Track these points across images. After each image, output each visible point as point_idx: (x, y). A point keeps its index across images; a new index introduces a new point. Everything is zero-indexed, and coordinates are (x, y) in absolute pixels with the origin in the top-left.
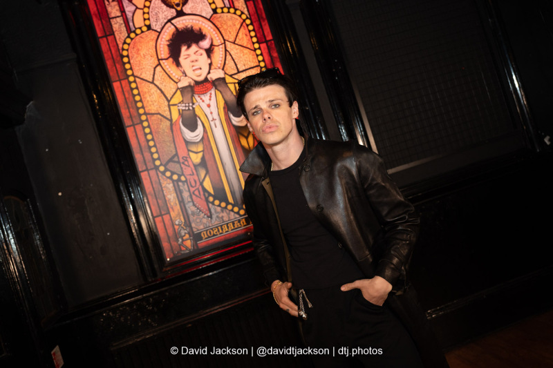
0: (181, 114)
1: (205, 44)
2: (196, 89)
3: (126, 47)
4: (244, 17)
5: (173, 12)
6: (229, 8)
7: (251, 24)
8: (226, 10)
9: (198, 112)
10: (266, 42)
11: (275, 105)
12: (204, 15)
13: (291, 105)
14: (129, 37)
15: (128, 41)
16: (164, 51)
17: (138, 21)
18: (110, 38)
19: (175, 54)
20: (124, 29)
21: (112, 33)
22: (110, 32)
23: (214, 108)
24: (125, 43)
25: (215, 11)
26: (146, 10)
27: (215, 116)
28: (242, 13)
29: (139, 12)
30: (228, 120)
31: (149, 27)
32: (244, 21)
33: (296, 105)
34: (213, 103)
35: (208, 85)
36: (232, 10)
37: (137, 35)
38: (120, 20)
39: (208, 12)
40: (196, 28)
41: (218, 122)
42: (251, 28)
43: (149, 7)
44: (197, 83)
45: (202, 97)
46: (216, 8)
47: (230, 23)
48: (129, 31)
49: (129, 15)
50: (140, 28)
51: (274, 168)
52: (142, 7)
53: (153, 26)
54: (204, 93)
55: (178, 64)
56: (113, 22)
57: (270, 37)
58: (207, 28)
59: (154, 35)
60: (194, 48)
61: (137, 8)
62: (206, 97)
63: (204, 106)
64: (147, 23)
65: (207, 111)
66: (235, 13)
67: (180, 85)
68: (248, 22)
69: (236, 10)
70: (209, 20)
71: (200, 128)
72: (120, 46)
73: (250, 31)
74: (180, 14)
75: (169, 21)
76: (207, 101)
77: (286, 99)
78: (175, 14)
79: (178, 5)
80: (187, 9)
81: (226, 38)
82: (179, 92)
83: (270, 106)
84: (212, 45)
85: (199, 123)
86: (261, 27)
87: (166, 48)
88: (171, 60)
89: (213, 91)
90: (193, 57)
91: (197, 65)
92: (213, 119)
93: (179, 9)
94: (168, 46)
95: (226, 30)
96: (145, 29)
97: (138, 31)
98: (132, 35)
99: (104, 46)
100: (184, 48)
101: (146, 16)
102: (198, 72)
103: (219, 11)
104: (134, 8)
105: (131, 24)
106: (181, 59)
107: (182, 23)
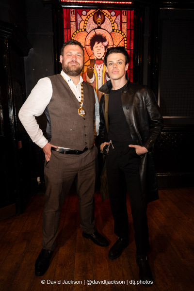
0: (88, 70)
1: (105, 44)
2: (97, 62)
3: (74, 36)
4: (124, 36)
5: (96, 26)
6: (119, 31)
7: (126, 40)
8: (118, 31)
9: (95, 71)
10: (130, 50)
11: (120, 63)
12: (108, 31)
13: (126, 64)
14: (76, 32)
15: (75, 33)
16: (88, 42)
17: (81, 26)
18: (69, 30)
19: (92, 44)
20: (75, 28)
21: (70, 28)
22: (69, 27)
23: (101, 72)
24: (74, 34)
25: (113, 30)
26: (86, 22)
27: (101, 75)
28: (124, 34)
29: (83, 22)
30: (105, 78)
31: (85, 30)
32: (124, 38)
33: (128, 65)
34: (101, 69)
35: (102, 61)
36: (120, 32)
37: (79, 32)
38: (74, 23)
39: (110, 30)
40: (104, 36)
41: (101, 78)
42: (126, 42)
43: (87, 21)
44: (97, 59)
45: (98, 65)
46: (114, 29)
47: (118, 37)
48: (77, 29)
49: (79, 22)
50: (81, 29)
51: (113, 89)
52: (84, 20)
53: (87, 30)
54: (99, 64)
55: (92, 49)
56: (71, 23)
57: (132, 48)
58: (108, 37)
59: (86, 34)
60: (100, 44)
61: (82, 20)
62: (99, 66)
63: (97, 69)
64: (85, 28)
65: (98, 72)
66: (121, 34)
67: (91, 58)
68: (125, 39)
69: (122, 32)
70: (110, 34)
71: (93, 78)
72: (72, 35)
73: (125, 43)
74: (99, 28)
75: (94, 29)
76: (99, 68)
77: (125, 61)
78: (97, 27)
79: (99, 23)
80: (102, 26)
81: (114, 43)
82: (89, 61)
83: (117, 63)
84: (108, 45)
85: (94, 76)
86: (130, 43)
87: (89, 41)
88: (90, 46)
89: (103, 65)
90: (99, 48)
91: (100, 52)
92: (100, 76)
93: (99, 25)
94: (91, 40)
95: (115, 40)
96: (83, 30)
97: (80, 30)
98: (78, 31)
99: (65, 33)
100: (96, 43)
101: (85, 25)
102: (99, 55)
103: (115, 31)
104: (81, 20)
105: (78, 26)
106: (94, 47)
107: (99, 32)
